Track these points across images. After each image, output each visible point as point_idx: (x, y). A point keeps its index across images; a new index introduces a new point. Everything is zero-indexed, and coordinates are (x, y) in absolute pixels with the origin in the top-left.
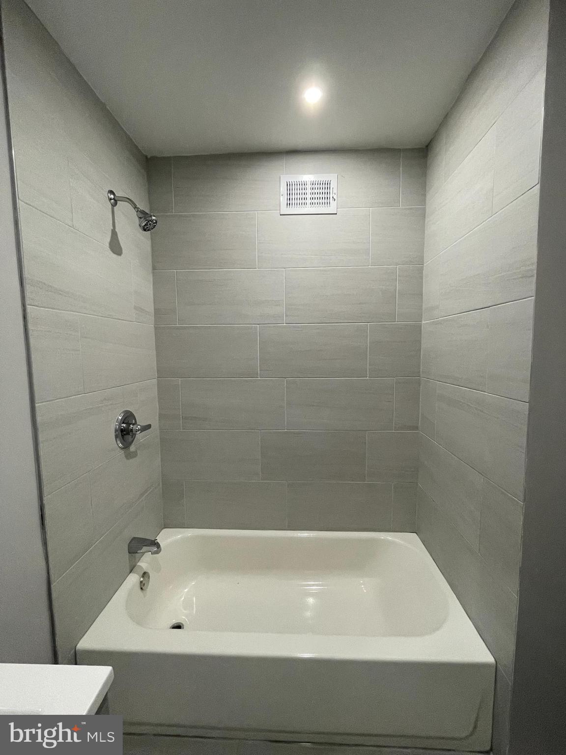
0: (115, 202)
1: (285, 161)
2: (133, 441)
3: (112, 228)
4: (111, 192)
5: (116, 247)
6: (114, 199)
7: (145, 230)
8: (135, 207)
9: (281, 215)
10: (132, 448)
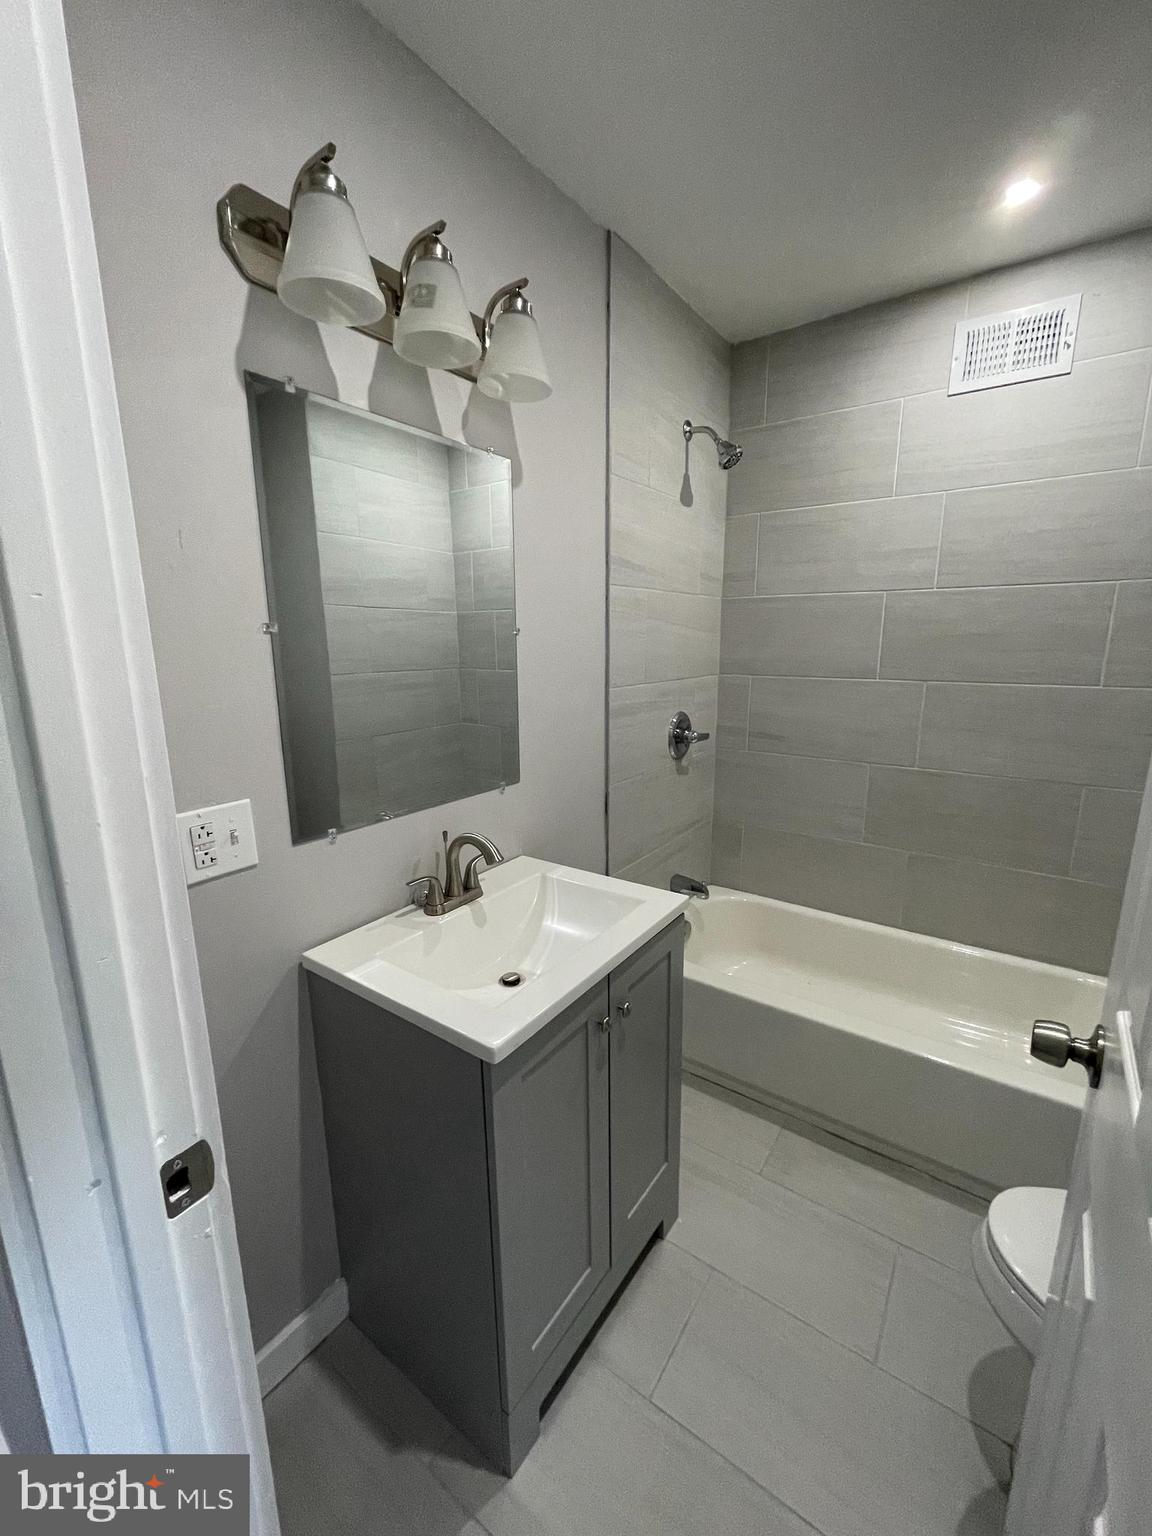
0: (688, 436)
1: (968, 296)
2: (686, 752)
3: (684, 471)
4: (688, 423)
5: (686, 498)
6: (689, 432)
7: (725, 468)
8: (716, 439)
9: (949, 396)
10: (684, 762)
